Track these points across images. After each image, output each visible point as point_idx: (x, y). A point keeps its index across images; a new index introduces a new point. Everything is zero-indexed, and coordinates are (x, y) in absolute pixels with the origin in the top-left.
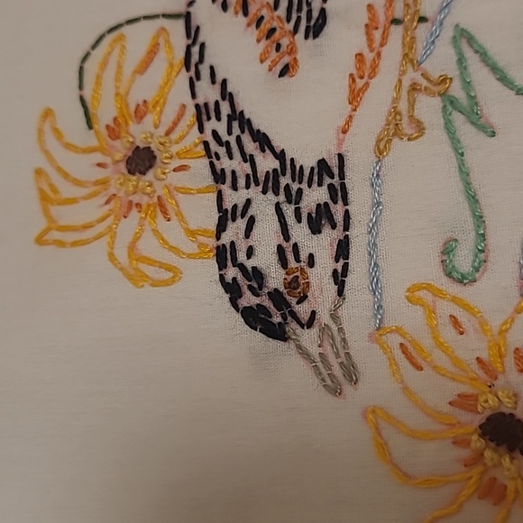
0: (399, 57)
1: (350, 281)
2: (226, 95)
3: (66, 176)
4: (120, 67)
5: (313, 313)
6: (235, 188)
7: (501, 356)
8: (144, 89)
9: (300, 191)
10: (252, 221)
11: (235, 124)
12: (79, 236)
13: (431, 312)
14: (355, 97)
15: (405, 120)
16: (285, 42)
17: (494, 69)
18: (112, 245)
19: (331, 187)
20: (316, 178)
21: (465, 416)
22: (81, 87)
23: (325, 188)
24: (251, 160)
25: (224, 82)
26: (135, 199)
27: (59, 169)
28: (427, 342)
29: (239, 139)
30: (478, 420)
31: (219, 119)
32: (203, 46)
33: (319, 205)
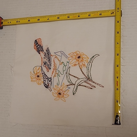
0: (55, 71)
2: (44, 72)
6: (45, 79)
8: (38, 71)
10: (46, 81)
11: (45, 75)
12: (34, 81)
13: (56, 87)
14: (52, 74)
15: (55, 76)
16: (48, 70)
17: (60, 73)
18: (37, 82)
22: (33, 70)
24: (46, 77)
26: (38, 79)
27: (32, 76)
28: (56, 89)
30: (58, 93)
32: (42, 69)
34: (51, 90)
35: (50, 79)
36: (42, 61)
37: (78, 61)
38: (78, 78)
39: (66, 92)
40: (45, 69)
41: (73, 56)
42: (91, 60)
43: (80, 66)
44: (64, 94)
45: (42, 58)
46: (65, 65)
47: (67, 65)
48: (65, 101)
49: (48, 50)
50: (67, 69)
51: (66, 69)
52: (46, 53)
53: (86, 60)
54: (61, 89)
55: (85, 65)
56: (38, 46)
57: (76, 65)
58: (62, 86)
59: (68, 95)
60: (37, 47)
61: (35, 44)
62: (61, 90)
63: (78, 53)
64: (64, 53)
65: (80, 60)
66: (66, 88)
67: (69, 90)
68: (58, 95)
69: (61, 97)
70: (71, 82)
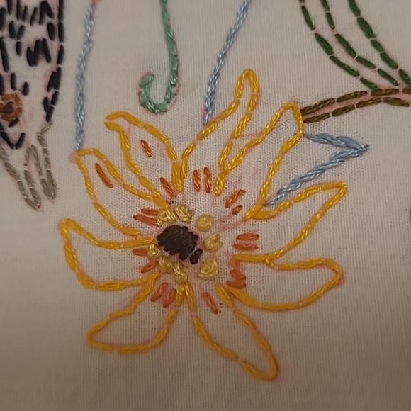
1: (58, 108)
5: (23, 135)
7: (182, 177)
9: (22, 28)
13: (125, 137)
19: (50, 26)
20: (37, 17)
21: (146, 229)
23: (45, 26)
33: (37, 41)
34: (50, 188)
35: (47, 19)
39: (299, 213)
44: (247, 242)
48: (273, 377)
54: (196, 162)
58: (228, 125)
59: (325, 275)
62: (203, 181)
66: (285, 151)
67: (339, 187)
68: (143, 261)
69: (206, 294)
70: (375, 58)
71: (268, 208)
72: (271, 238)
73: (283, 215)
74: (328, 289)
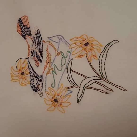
0: (49, 66)
1: (43, 87)
2: (32, 68)
3: (14, 74)
4: (20, 63)
5: (40, 90)
6: (32, 77)
8: (23, 66)
10: (34, 80)
11: (33, 71)
12: (16, 81)
13: (50, 90)
14: (44, 69)
15: (49, 72)
16: (38, 63)
17: (57, 68)
18: (20, 82)
19: (42, 78)
21: (52, 99)
22: (16, 65)
23: (41, 78)
24: (34, 74)
25: (32, 66)
26: (22, 77)
27: (13, 73)
28: (50, 93)
29: (33, 72)
30: (54, 100)
31: (31, 70)
32: (30, 62)
34: (43, 95)
35: (41, 77)
36: (29, 50)
37: (85, 49)
38: (84, 76)
39: (67, 98)
40: (33, 63)
41: (77, 43)
42: (105, 48)
43: (88, 57)
44: (62, 101)
45: (29, 45)
46: (64, 57)
47: (67, 57)
48: (65, 113)
49: (38, 34)
50: (67, 62)
51: (65, 62)
52: (36, 38)
53: (98, 48)
54: (57, 93)
55: (96, 56)
56: (23, 28)
57: (81, 56)
58: (60, 89)
59: (69, 104)
60: (21, 29)
61: (19, 24)
62: (58, 95)
63: (85, 37)
64: (63, 38)
65: (89, 48)
66: (65, 92)
67: (70, 95)
68: (52, 102)
69: (58, 106)
70: (74, 83)
71: (64, 97)
72: (64, 100)
73: (65, 98)
74: (69, 105)
